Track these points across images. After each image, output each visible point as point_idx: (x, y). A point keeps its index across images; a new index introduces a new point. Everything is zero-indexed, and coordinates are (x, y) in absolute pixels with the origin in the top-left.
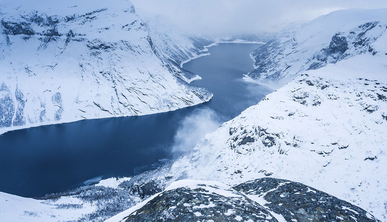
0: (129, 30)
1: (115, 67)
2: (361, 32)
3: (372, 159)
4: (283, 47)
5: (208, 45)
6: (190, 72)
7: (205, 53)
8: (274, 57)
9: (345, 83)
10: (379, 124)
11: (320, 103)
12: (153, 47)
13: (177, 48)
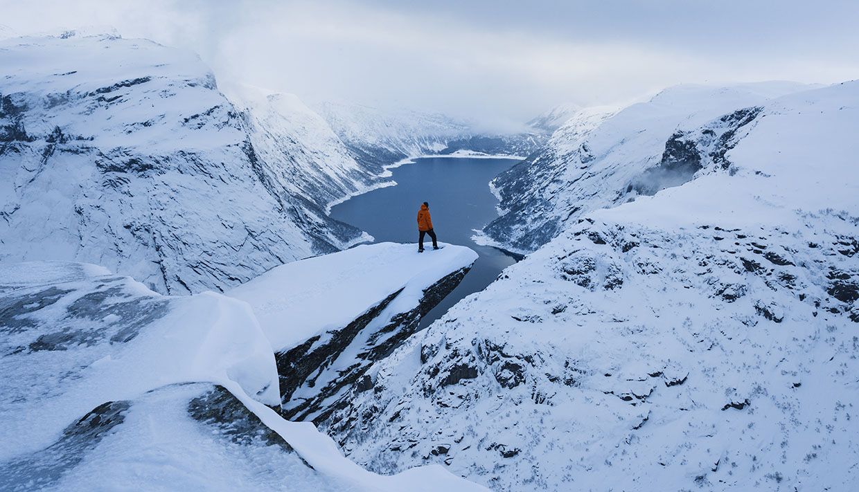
0: (199, 128)
1: (162, 214)
2: (727, 130)
3: (739, 407)
4: (562, 166)
5: (393, 164)
6: (347, 226)
7: (385, 180)
8: (542, 189)
9: (673, 236)
10: (750, 327)
11: (621, 282)
12: (257, 166)
13: (319, 171)
